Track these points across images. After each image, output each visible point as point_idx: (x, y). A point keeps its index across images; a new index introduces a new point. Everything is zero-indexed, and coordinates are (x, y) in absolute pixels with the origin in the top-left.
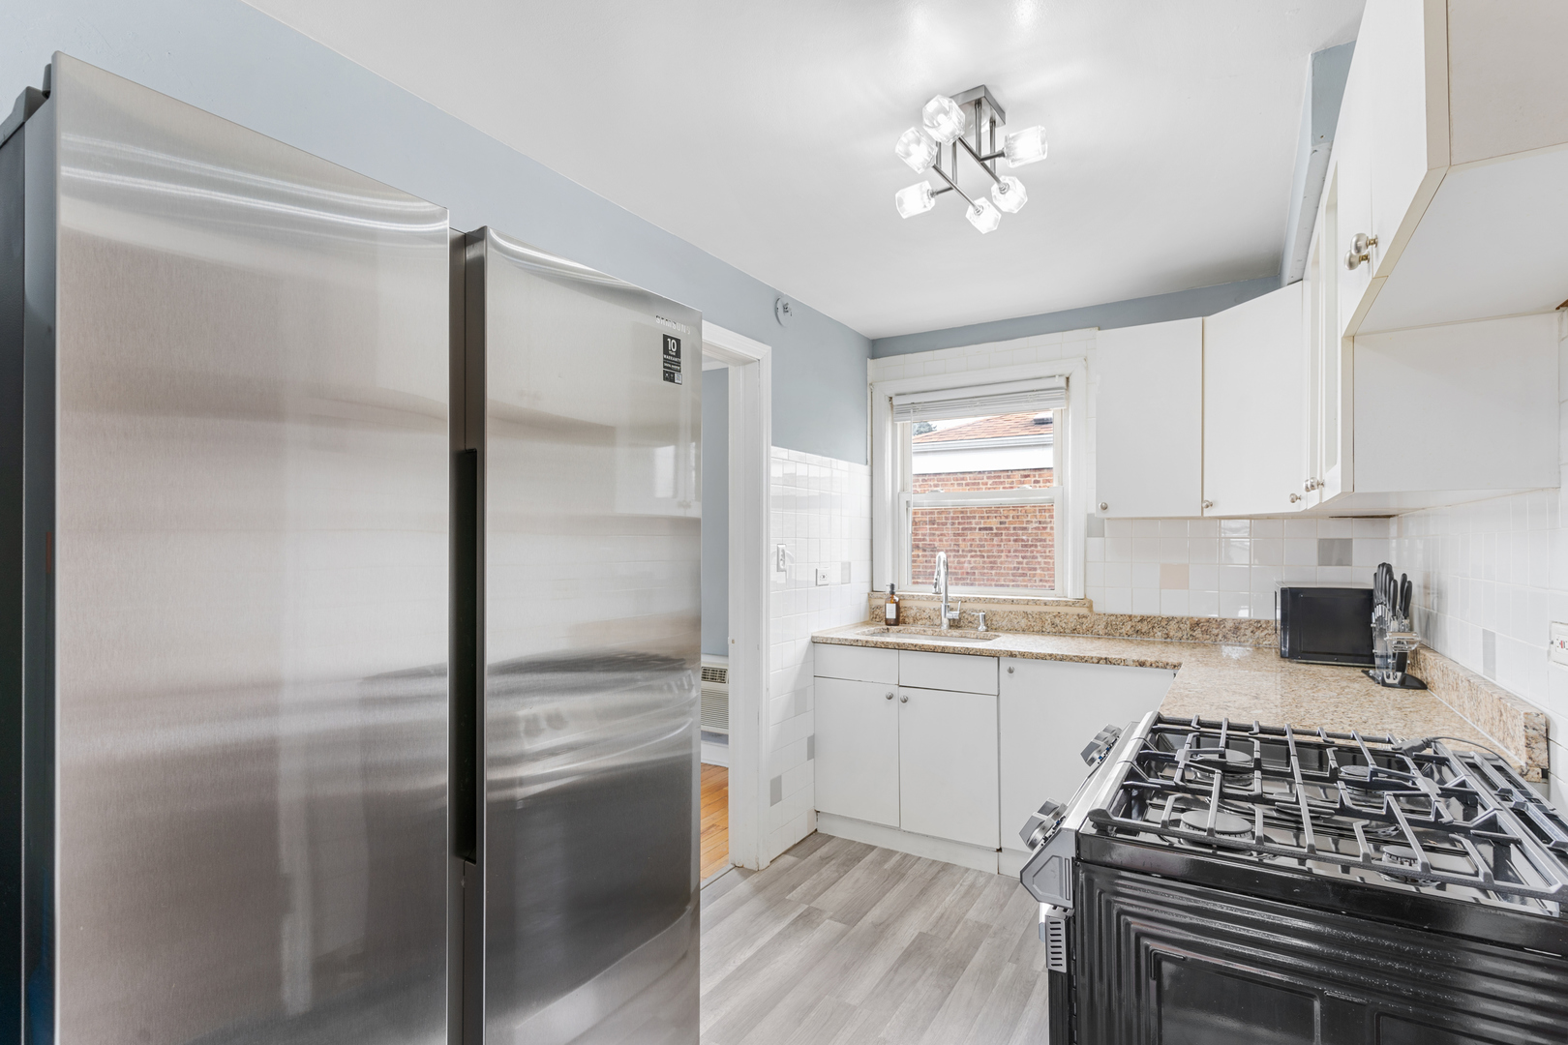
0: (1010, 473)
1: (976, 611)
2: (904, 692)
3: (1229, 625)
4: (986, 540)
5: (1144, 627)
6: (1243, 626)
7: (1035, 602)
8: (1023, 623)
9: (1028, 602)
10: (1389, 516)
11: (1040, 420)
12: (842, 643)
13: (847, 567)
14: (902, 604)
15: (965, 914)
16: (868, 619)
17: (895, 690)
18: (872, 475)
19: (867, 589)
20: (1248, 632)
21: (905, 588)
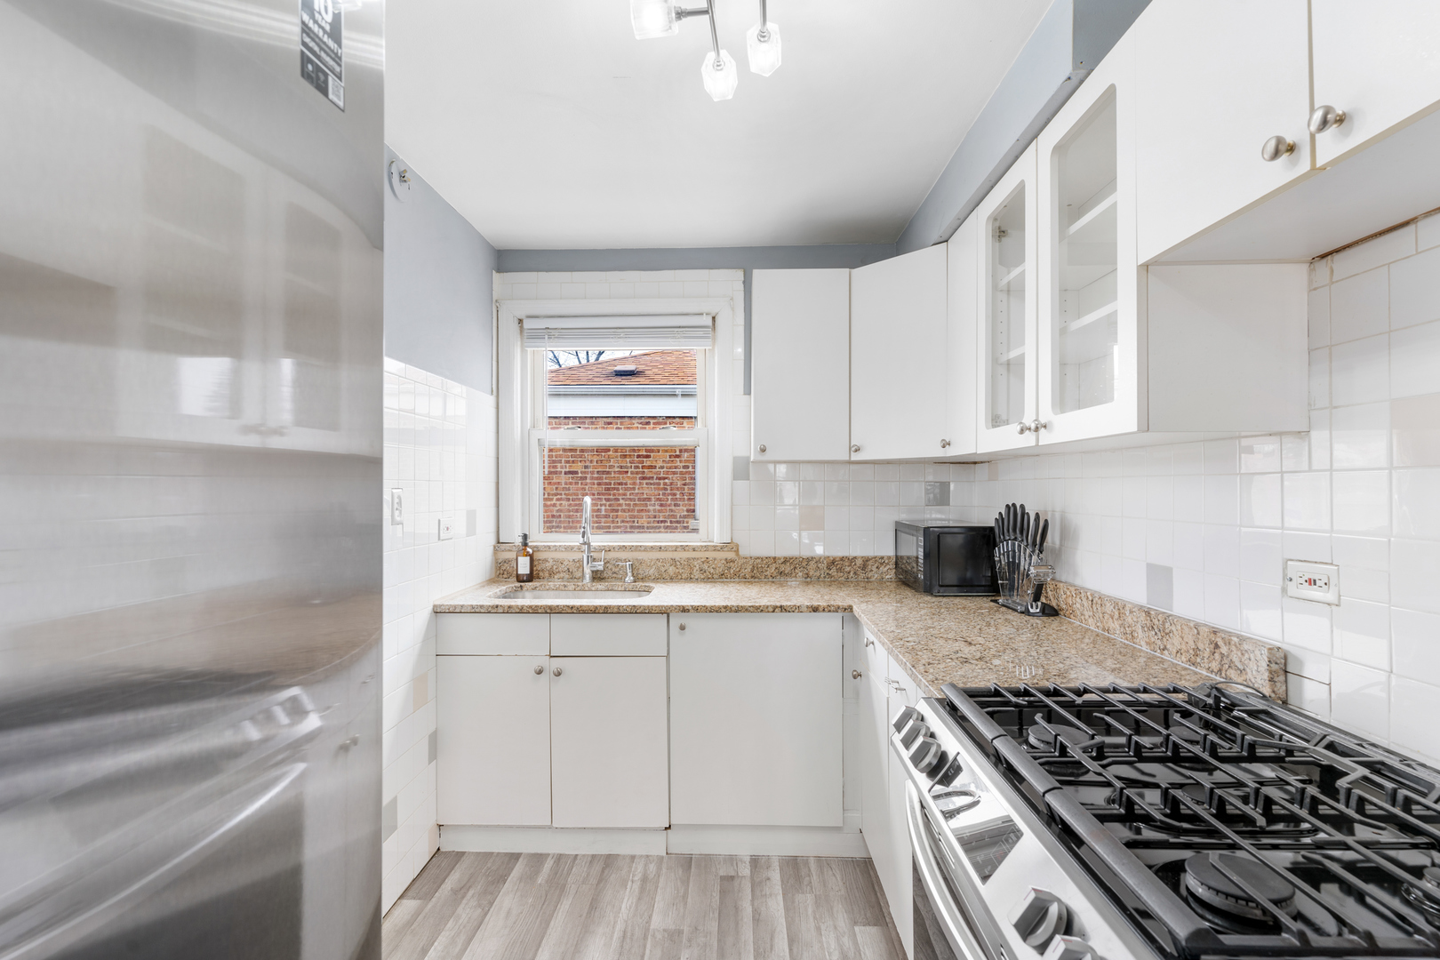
0: (594, 420)
1: (621, 560)
2: (557, 663)
3: (859, 562)
4: (571, 483)
5: (787, 568)
6: (870, 563)
7: (684, 548)
8: (672, 570)
9: (676, 549)
10: (975, 463)
11: (620, 371)
12: (476, 611)
13: (471, 515)
14: (537, 556)
15: (649, 922)
16: (493, 576)
17: (544, 662)
18: (497, 408)
19: (493, 541)
20: (874, 569)
21: (539, 538)
